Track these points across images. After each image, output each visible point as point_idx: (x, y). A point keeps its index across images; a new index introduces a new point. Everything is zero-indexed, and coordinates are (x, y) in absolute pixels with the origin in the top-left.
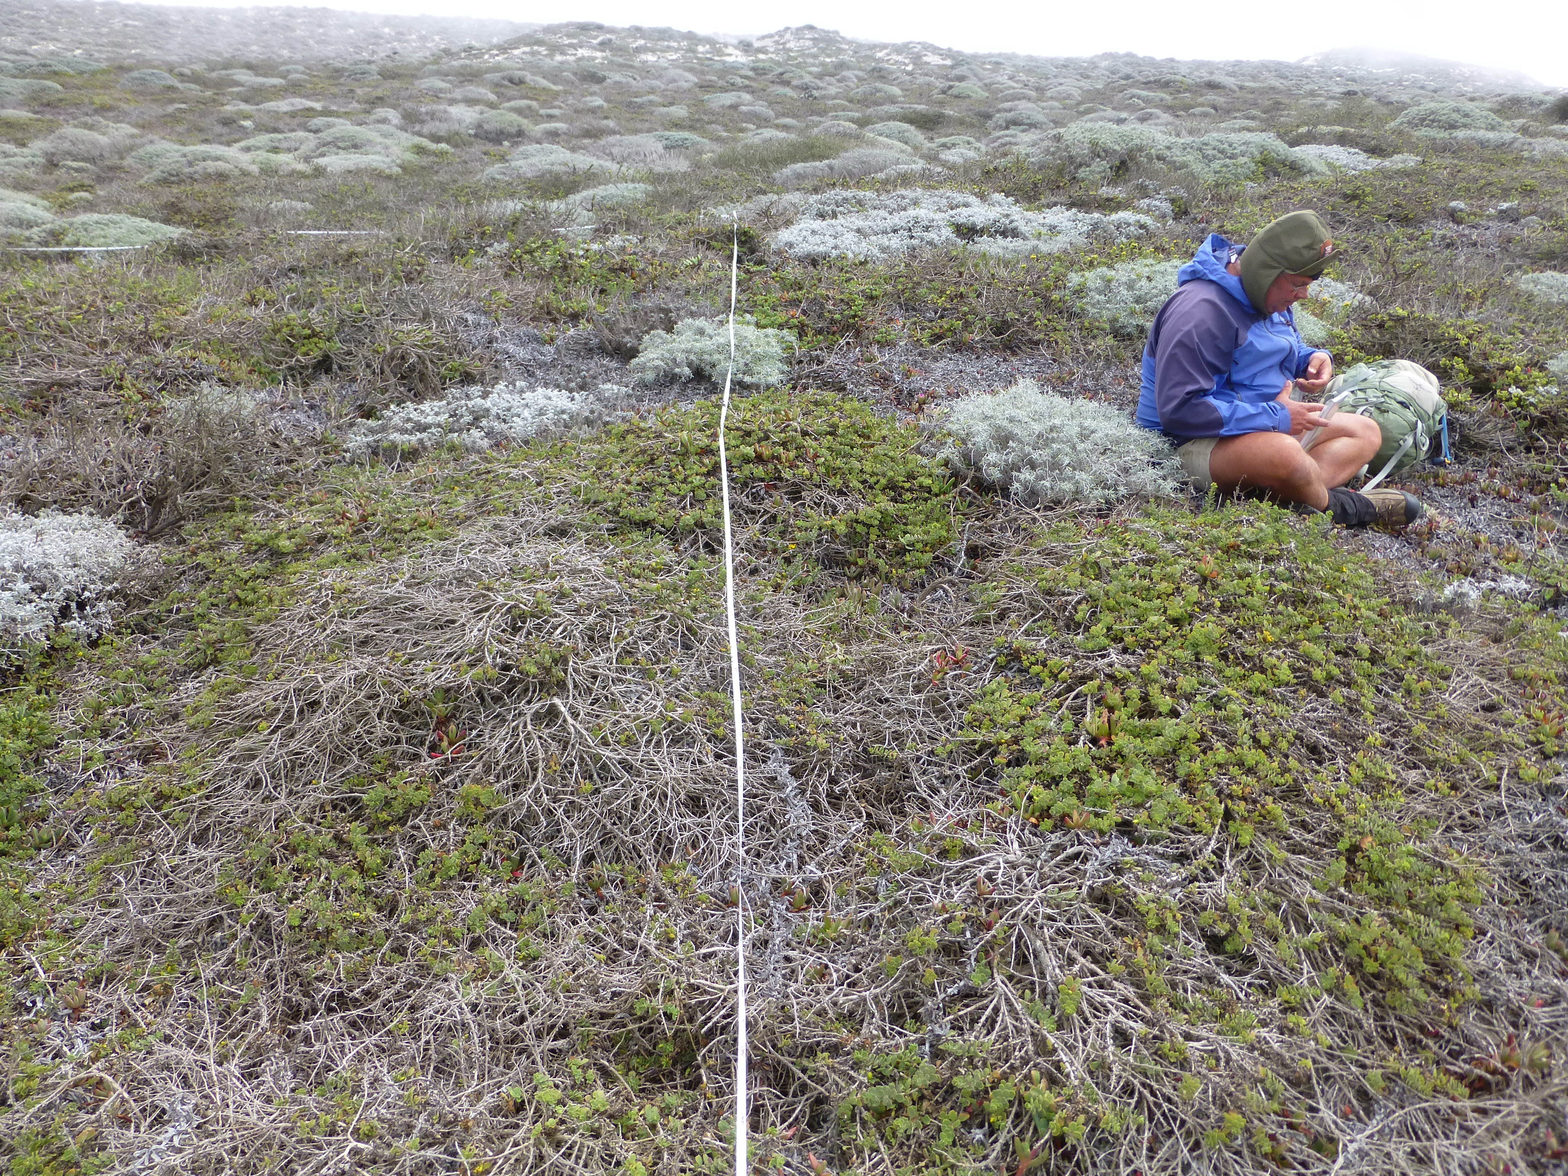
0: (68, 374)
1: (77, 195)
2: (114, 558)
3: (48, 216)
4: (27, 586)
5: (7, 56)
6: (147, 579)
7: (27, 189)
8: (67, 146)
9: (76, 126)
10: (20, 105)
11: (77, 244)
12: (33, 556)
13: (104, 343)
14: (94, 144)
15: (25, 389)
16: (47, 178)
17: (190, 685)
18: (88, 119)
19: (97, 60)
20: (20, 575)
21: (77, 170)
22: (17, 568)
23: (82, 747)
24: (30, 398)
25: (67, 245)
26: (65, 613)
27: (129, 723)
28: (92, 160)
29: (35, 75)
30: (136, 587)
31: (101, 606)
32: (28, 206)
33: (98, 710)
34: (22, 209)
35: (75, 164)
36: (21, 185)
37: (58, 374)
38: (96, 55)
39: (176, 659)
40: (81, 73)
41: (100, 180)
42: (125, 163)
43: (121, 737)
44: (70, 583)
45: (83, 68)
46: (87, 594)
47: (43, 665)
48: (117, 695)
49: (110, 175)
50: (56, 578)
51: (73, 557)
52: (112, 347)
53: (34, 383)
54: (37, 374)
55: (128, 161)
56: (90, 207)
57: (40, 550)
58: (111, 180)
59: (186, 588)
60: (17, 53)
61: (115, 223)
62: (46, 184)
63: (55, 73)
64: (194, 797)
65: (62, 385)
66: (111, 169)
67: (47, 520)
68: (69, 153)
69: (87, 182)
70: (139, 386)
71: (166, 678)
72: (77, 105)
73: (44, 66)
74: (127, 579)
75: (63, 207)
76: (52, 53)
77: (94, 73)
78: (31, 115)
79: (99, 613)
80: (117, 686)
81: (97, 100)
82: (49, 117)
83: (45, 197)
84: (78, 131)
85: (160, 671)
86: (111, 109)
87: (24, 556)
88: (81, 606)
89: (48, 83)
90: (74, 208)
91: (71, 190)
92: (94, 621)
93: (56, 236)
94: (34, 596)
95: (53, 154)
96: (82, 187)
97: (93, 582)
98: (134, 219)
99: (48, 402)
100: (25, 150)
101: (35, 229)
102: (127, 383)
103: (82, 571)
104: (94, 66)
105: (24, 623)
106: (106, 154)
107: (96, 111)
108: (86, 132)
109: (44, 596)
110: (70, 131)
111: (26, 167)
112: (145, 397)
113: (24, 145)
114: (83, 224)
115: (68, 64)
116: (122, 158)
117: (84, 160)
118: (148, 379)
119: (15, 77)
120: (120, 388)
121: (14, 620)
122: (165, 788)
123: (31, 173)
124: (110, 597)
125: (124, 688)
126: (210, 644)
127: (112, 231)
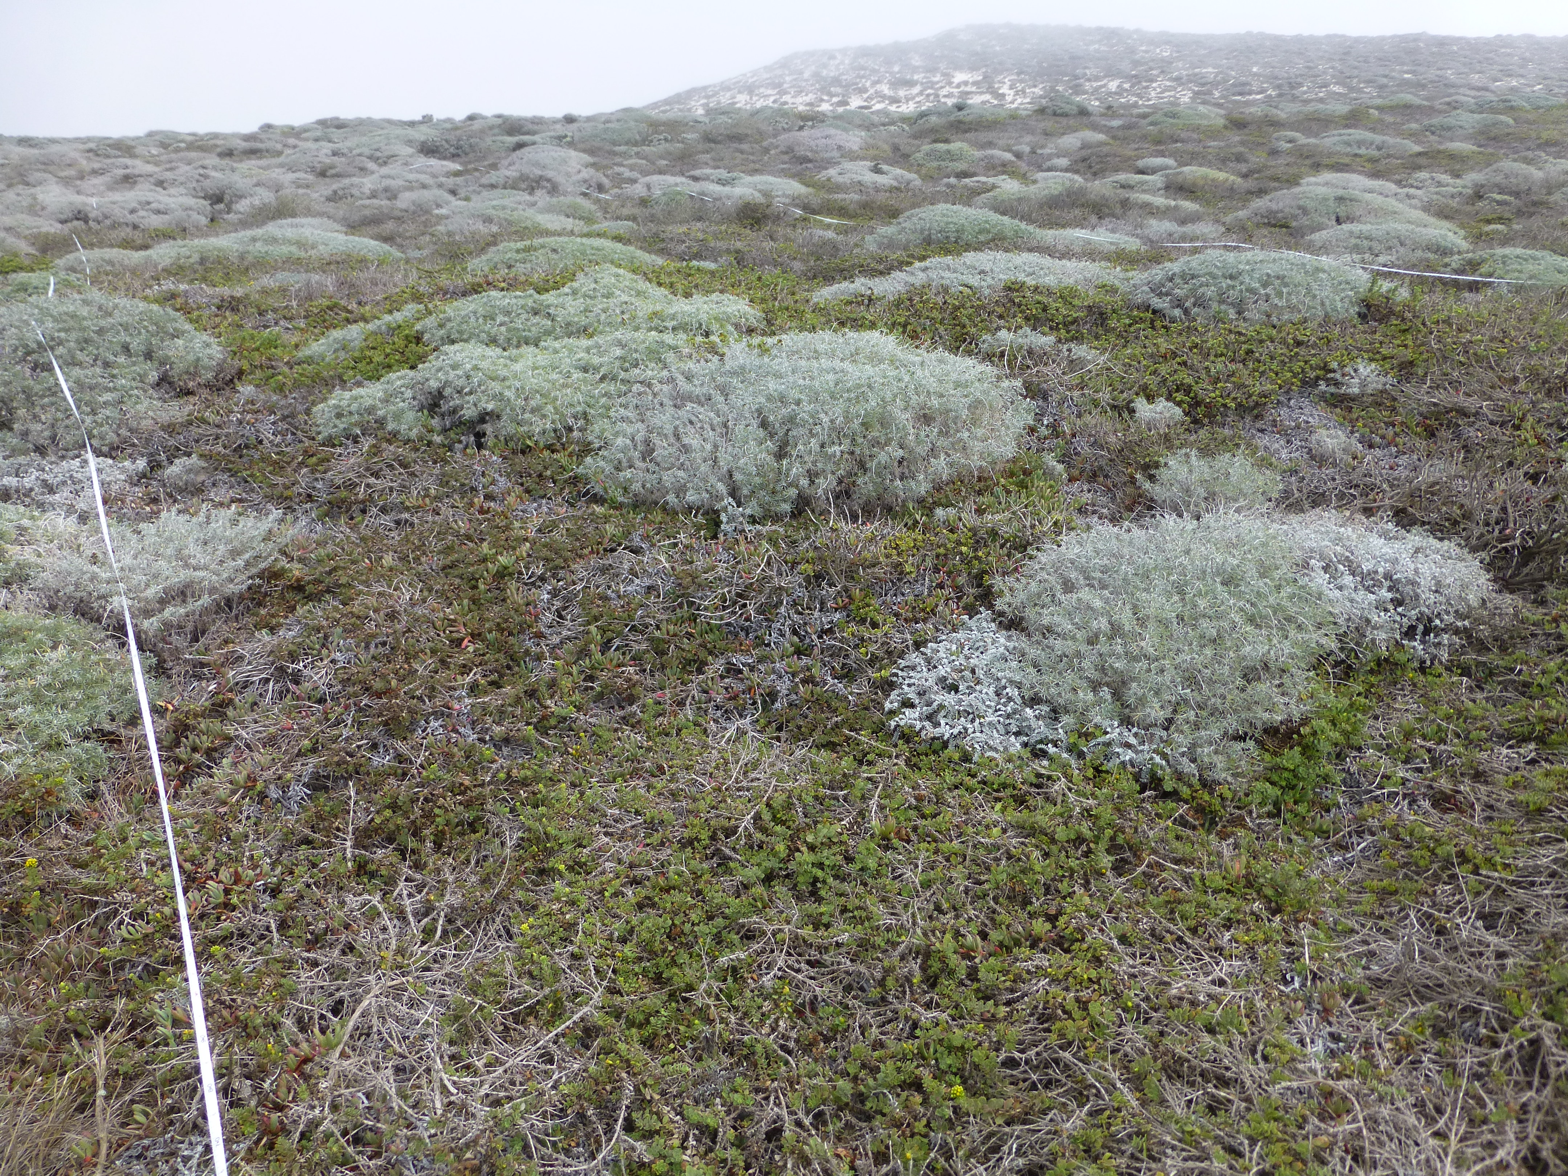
0: (1471, 403)
1: (1492, 227)
2: (1473, 599)
3: (1464, 245)
4: (1390, 595)
5: (1468, 92)
6: (1494, 628)
7: (1447, 217)
8: (1499, 179)
9: (1515, 160)
10: (1466, 138)
11: (1491, 276)
12: (1406, 568)
13: (1515, 380)
14: (1526, 178)
15: (1424, 409)
16: (1469, 208)
17: (1505, 751)
18: (1530, 154)
19: (1555, 95)
20: (1386, 584)
21: (1499, 203)
22: (1388, 576)
23: (1385, 764)
24: (1426, 418)
25: (1481, 275)
26: (1410, 632)
27: (1432, 759)
28: (1517, 194)
29: (1493, 111)
30: (1484, 631)
31: (1445, 638)
32: (1450, 234)
33: (1408, 735)
34: (1444, 237)
35: (1499, 197)
36: (1444, 214)
37: (1461, 400)
38: (1556, 90)
39: (1500, 719)
40: (1539, 108)
41: (1519, 213)
42: (1552, 199)
43: (1420, 770)
44: (1428, 607)
45: (1542, 103)
46: (1438, 622)
47: (1372, 672)
48: (1429, 730)
49: (1532, 209)
50: (1417, 597)
51: (1438, 583)
52: (1522, 385)
53: (1435, 404)
54: (1441, 397)
55: (1556, 197)
56: (1506, 241)
57: (1412, 567)
58: (1531, 215)
59: (1534, 652)
60: (1479, 89)
61: (1534, 258)
62: (1468, 214)
63: (1512, 108)
64: (1496, 874)
65: (1463, 413)
66: (1535, 204)
67: (1416, 538)
68: (1497, 185)
69: (1507, 215)
70: (1540, 431)
71: (1484, 734)
72: (1522, 140)
73: (1505, 101)
74: (1478, 621)
75: (1478, 238)
76: (1513, 89)
77: (1550, 108)
78: (1475, 148)
79: (1439, 643)
80: (1434, 720)
81: (1545, 135)
82: (1490, 150)
83: (1462, 226)
84: (1516, 165)
85: (1479, 724)
86: (1556, 144)
87: (1398, 568)
88: (1426, 632)
89: (1502, 118)
90: (1489, 239)
91: (1489, 222)
92: (1433, 650)
93: (1473, 266)
94: (1391, 607)
95: (1482, 186)
96: (1500, 220)
97: (1448, 613)
98: (1555, 257)
99: (1441, 425)
100: (1458, 181)
101: (1456, 257)
102: (1527, 425)
103: (1442, 599)
104: (1554, 101)
105: (1375, 628)
106: (1534, 189)
107: (1539, 147)
108: (1524, 166)
109: (1400, 609)
110: (1508, 165)
111: (1452, 196)
112: (1542, 442)
113: (1458, 176)
114: (1504, 256)
115: (1528, 100)
116: (1549, 193)
117: (1510, 194)
118: (1551, 425)
119: (1472, 112)
120: (1517, 428)
121: (1368, 621)
122: (1470, 852)
123: (1454, 203)
124: (1457, 632)
125: (1439, 725)
126: (1542, 720)
127: (1530, 267)
